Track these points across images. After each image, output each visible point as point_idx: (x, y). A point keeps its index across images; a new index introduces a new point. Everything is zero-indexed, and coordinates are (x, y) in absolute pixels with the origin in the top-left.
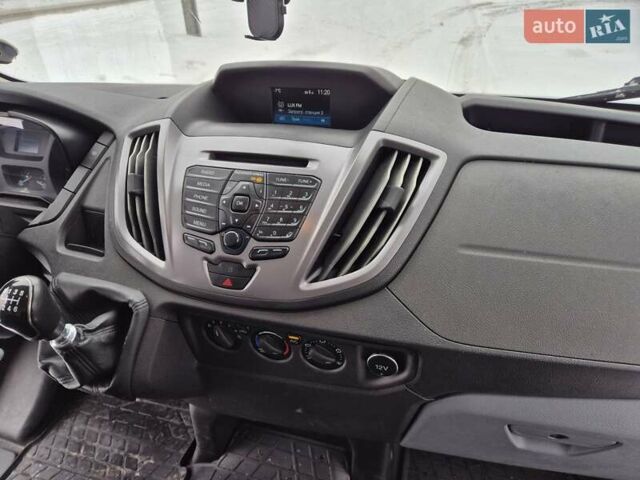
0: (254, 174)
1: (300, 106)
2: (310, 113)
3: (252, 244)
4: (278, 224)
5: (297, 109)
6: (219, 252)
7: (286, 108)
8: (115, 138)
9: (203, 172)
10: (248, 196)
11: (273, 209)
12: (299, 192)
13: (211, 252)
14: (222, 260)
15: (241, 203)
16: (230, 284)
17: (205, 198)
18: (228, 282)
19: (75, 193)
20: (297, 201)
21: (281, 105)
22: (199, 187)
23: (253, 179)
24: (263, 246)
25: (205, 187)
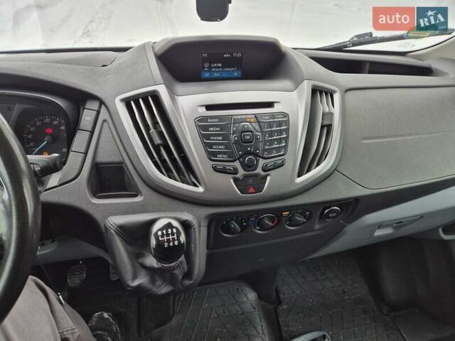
0: (248, 116)
1: (220, 65)
2: (228, 69)
3: (262, 162)
4: (275, 146)
5: (218, 67)
6: (241, 172)
7: (210, 68)
8: (102, 103)
9: (209, 120)
10: (250, 131)
11: (268, 137)
12: (280, 124)
13: (236, 174)
14: (245, 177)
15: (248, 137)
16: (253, 191)
17: (220, 138)
18: (252, 190)
19: (86, 154)
20: (280, 130)
21: (207, 65)
22: (211, 131)
23: (248, 120)
24: (270, 162)
25: (217, 131)
